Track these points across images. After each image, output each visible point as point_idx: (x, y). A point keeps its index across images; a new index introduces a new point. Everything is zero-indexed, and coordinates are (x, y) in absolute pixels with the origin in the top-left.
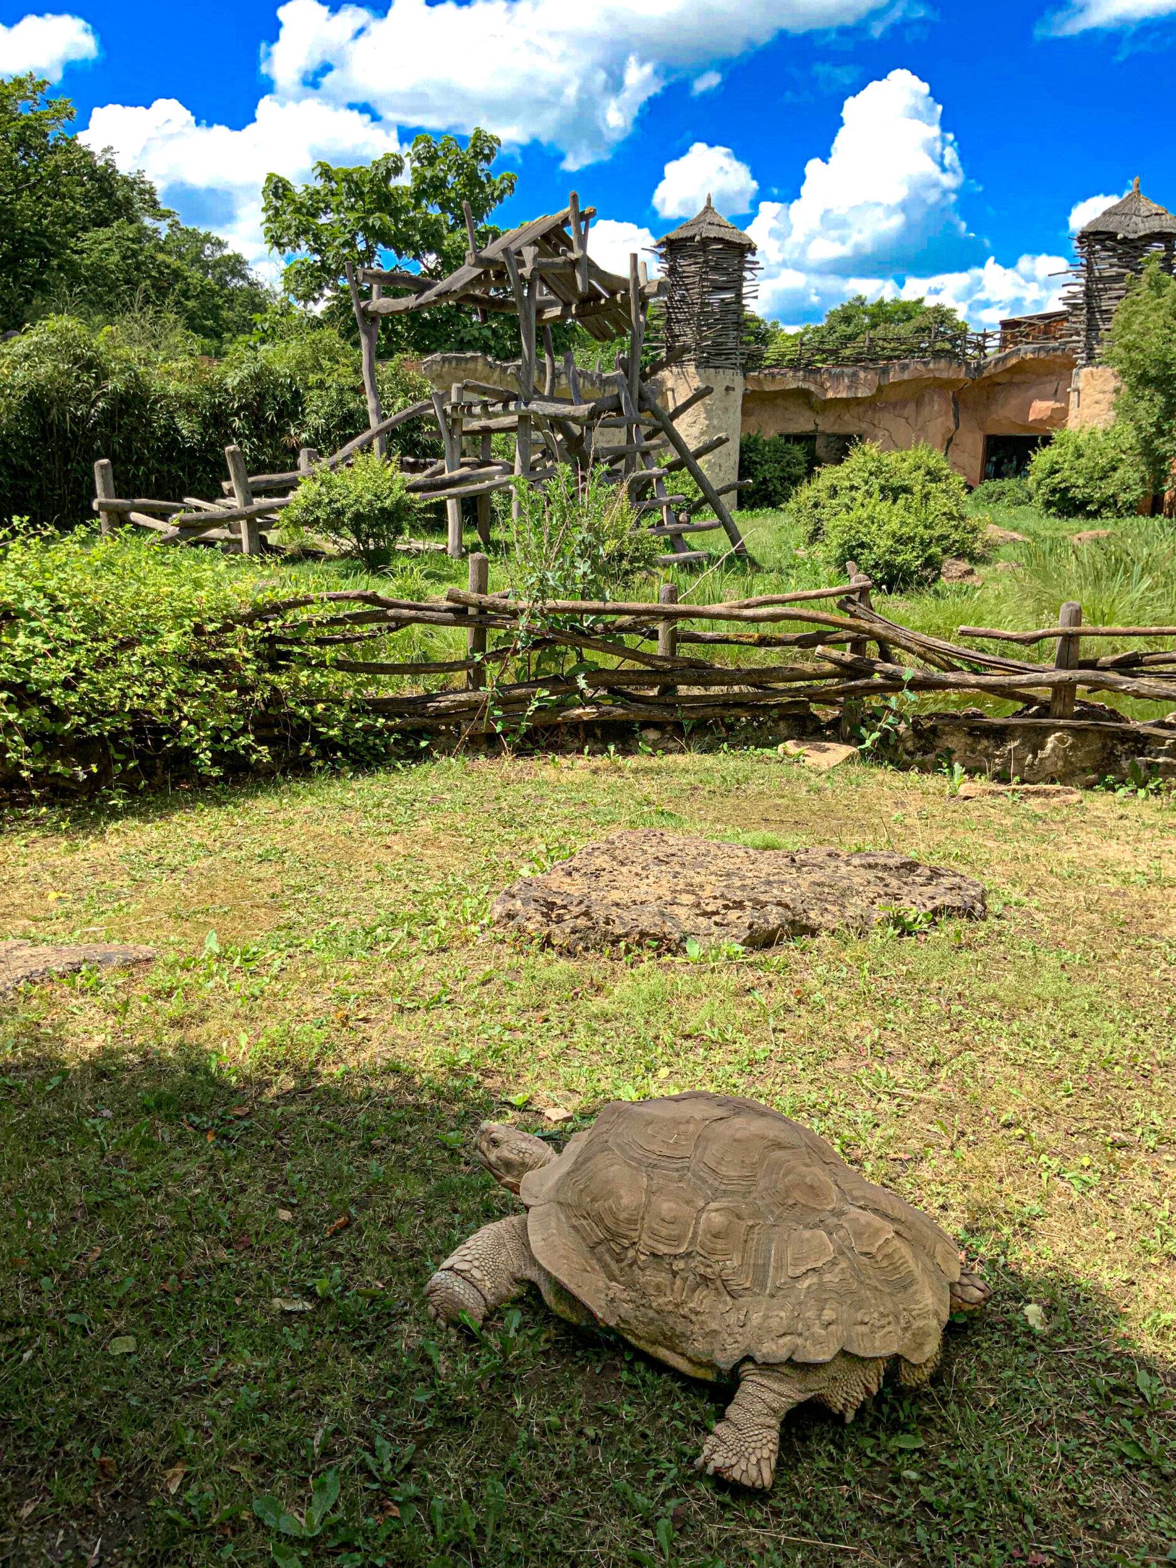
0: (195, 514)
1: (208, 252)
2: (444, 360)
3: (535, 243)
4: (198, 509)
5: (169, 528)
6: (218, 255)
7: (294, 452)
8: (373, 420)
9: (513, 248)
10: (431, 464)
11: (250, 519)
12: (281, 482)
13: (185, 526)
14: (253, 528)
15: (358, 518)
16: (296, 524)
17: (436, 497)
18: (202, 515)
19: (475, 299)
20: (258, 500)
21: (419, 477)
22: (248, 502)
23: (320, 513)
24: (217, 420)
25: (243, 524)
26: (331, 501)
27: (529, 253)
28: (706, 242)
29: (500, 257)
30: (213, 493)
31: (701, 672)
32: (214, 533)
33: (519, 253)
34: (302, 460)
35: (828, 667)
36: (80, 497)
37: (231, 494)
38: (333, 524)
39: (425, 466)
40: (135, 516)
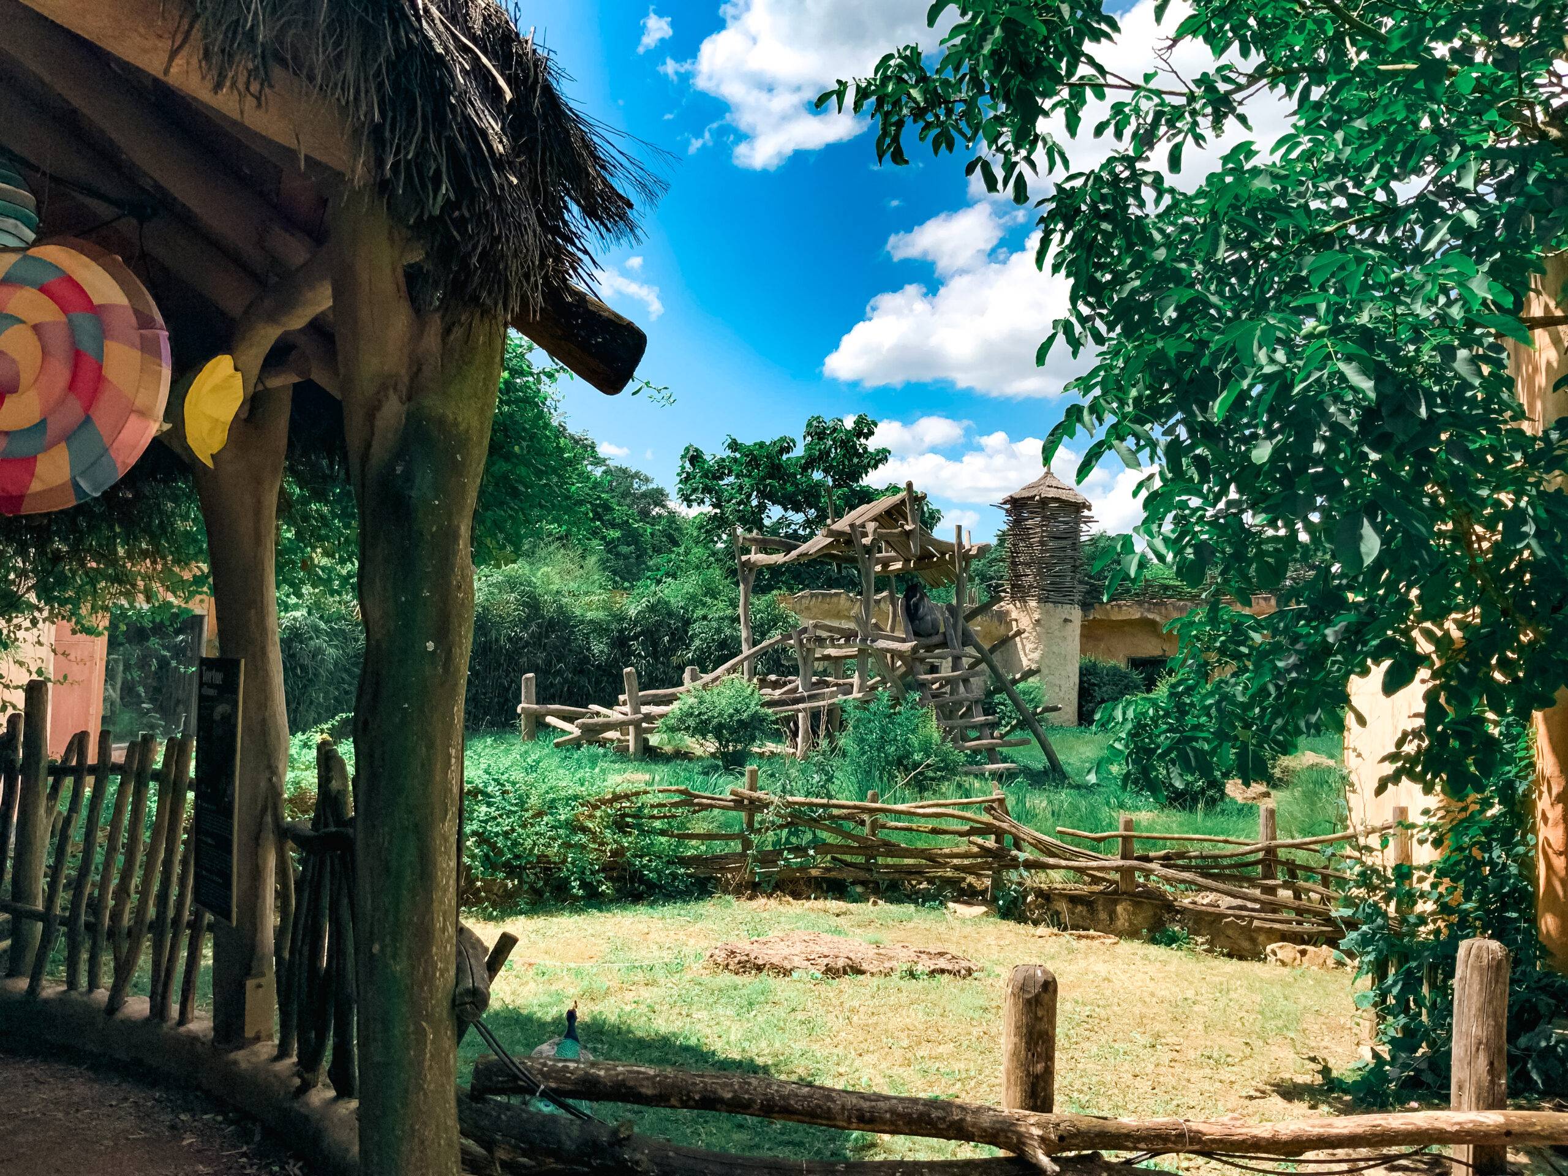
0: (596, 720)
1: (636, 486)
2: (812, 596)
3: (874, 519)
4: (598, 714)
5: (573, 730)
6: (644, 488)
7: (681, 669)
8: (744, 647)
9: (858, 522)
10: (790, 682)
11: (637, 724)
12: (665, 696)
13: (587, 730)
14: (639, 731)
15: (721, 726)
16: (672, 729)
17: (787, 710)
18: (601, 720)
19: (833, 556)
20: (645, 709)
21: (777, 693)
22: (636, 711)
23: (691, 722)
24: (621, 642)
25: (631, 728)
26: (700, 714)
27: (871, 526)
28: (1044, 502)
29: (848, 529)
30: (611, 703)
31: (892, 849)
32: (610, 734)
33: (863, 526)
34: (687, 676)
35: (976, 849)
36: (507, 700)
37: (624, 703)
38: (702, 729)
39: (785, 684)
40: (550, 719)
